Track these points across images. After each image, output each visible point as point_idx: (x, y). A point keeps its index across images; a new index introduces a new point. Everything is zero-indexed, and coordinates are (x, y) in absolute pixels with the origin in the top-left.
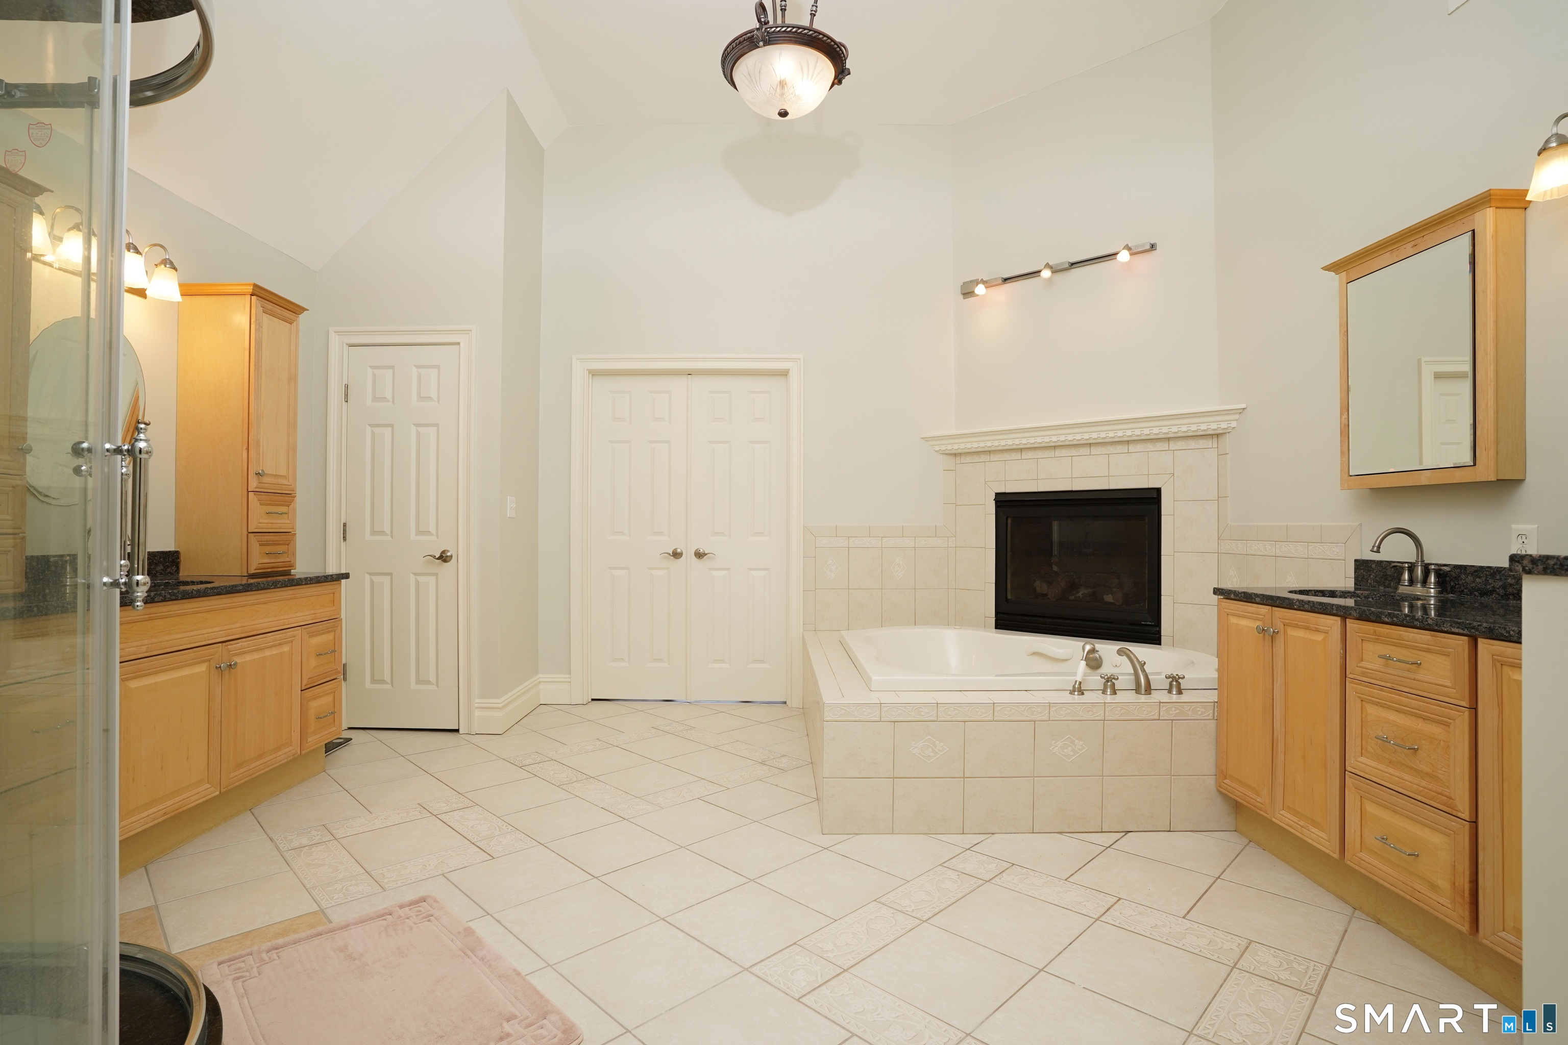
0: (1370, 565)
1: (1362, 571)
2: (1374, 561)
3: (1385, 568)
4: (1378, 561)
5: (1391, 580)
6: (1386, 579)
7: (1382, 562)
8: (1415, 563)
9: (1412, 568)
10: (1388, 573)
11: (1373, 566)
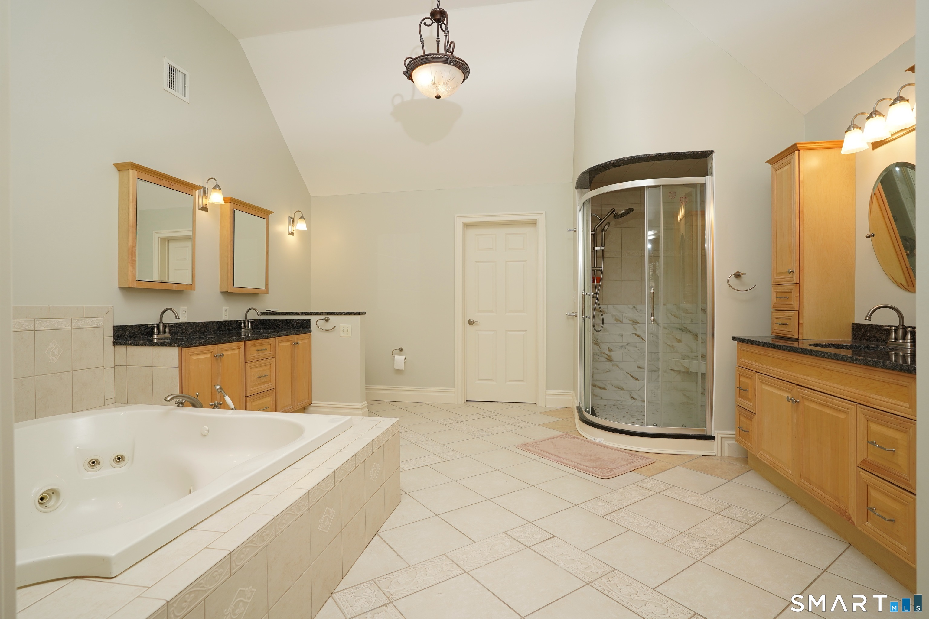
0: (125, 328)
1: (121, 332)
2: (128, 325)
3: (134, 329)
4: (130, 325)
5: (138, 334)
6: (135, 334)
7: (132, 325)
8: (159, 324)
9: (158, 326)
10: (136, 331)
11: (127, 328)
